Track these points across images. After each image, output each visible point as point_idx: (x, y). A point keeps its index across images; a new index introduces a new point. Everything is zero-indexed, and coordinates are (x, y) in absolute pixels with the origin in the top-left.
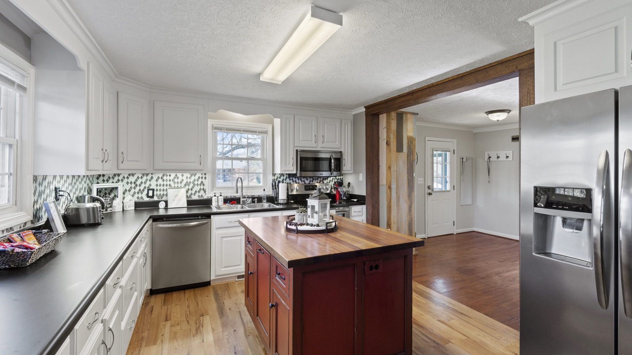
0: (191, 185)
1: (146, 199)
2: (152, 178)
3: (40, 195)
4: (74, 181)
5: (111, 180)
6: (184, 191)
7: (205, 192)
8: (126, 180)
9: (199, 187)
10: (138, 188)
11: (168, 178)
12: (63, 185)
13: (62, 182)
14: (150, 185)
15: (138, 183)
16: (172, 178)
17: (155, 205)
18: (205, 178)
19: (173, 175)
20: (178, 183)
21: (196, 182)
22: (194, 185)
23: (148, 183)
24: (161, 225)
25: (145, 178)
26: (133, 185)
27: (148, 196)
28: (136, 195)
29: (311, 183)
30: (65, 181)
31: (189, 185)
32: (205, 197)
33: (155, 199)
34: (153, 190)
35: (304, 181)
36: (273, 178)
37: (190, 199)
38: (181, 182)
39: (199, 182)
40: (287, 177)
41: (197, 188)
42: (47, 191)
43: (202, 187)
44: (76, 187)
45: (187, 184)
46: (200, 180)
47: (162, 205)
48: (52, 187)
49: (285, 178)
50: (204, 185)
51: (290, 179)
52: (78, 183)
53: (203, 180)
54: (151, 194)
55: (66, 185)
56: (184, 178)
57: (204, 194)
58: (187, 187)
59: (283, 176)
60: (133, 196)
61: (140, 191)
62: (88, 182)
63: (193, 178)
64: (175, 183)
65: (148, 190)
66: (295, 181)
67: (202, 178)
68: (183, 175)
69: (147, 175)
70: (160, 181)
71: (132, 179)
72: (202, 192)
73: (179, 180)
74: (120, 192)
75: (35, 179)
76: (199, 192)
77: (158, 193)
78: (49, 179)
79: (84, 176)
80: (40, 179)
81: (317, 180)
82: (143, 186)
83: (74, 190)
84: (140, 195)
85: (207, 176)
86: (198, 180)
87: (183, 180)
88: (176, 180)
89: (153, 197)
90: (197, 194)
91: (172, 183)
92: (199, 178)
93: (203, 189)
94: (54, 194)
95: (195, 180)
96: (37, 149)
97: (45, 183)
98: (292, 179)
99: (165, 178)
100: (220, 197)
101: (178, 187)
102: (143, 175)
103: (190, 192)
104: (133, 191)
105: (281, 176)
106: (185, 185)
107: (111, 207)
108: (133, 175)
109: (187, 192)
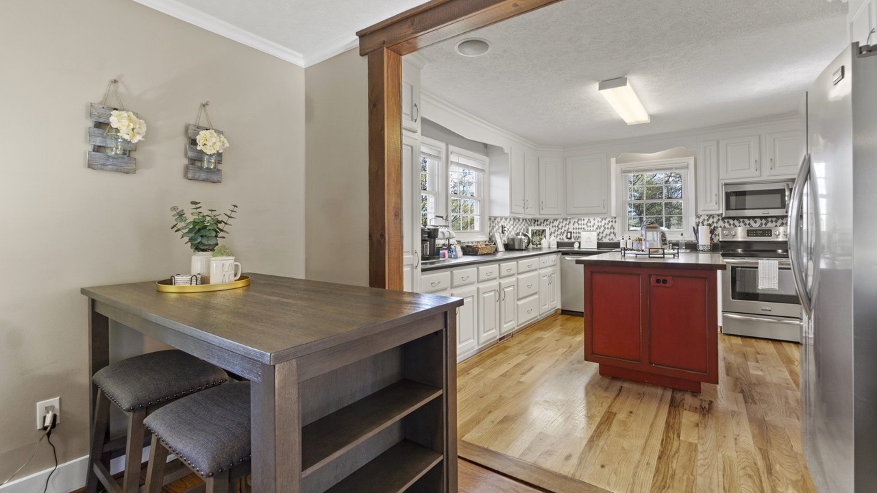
0: (602, 228)
1: (566, 240)
2: (570, 222)
3: (493, 229)
4: (515, 223)
5: (542, 224)
6: (595, 234)
7: (615, 235)
8: (551, 225)
9: (609, 231)
10: (560, 231)
11: (582, 222)
12: (507, 225)
13: (507, 222)
14: (569, 228)
15: (560, 227)
16: (585, 222)
17: (572, 245)
18: (615, 222)
19: (586, 220)
20: (590, 226)
21: (606, 226)
22: (605, 228)
23: (567, 227)
24: (568, 258)
25: (565, 222)
26: (557, 229)
27: (567, 238)
28: (559, 237)
29: (764, 226)
30: (509, 222)
31: (600, 229)
32: (616, 241)
33: (573, 240)
34: (571, 233)
35: (749, 224)
36: (697, 220)
37: (601, 242)
38: (593, 226)
39: (610, 226)
40: (719, 220)
41: (607, 232)
42: (497, 227)
43: (612, 230)
44: (516, 227)
45: (599, 227)
46: (610, 224)
47: (576, 245)
48: (500, 225)
49: (715, 220)
50: (614, 228)
51: (724, 222)
52: (518, 225)
53: (614, 224)
54: (569, 236)
55: (509, 225)
56: (596, 222)
57: (614, 238)
58: (598, 231)
59: (713, 218)
60: (557, 237)
61: (562, 234)
62: (526, 225)
63: (604, 222)
64: (588, 226)
65: (567, 233)
66: (734, 224)
67: (612, 221)
68: (594, 220)
69: (566, 220)
70: (576, 224)
71: (556, 223)
72: (612, 235)
73: (592, 224)
74: (548, 233)
75: (490, 219)
76: (609, 235)
77: (575, 235)
78: (498, 219)
79: (523, 220)
80: (493, 219)
81: (776, 222)
82: (563, 229)
83: (515, 229)
84: (561, 237)
85: (617, 220)
86: (608, 224)
87: (594, 224)
88: (589, 224)
89: (570, 238)
90: (608, 237)
91: (585, 226)
92: (609, 221)
93: (614, 233)
94: (501, 229)
95: (605, 224)
96: (490, 201)
97: (496, 222)
98: (728, 222)
99: (580, 222)
100: (628, 241)
101: (590, 231)
102: (563, 219)
103: (601, 235)
104: (556, 233)
105: (709, 218)
106: (597, 228)
107: (540, 244)
108: (557, 220)
109: (598, 235)
